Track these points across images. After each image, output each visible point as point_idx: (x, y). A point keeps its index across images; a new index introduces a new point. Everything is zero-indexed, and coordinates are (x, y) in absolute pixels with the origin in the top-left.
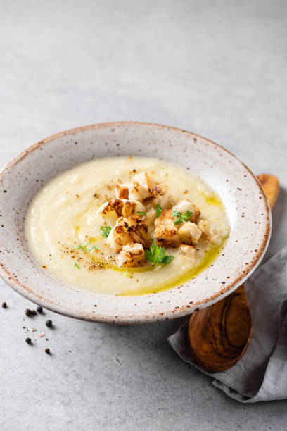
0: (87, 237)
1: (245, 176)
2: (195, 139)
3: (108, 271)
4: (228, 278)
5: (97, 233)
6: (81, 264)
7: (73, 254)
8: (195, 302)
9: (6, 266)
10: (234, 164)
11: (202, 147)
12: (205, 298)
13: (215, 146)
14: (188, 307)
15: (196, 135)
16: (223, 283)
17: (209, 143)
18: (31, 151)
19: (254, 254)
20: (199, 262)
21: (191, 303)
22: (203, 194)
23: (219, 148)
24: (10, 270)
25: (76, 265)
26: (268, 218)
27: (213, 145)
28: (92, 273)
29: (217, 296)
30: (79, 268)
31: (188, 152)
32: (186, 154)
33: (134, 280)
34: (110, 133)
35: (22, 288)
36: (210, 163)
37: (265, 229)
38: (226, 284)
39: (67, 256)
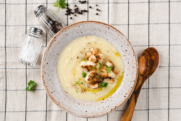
0: (78, 79)
1: (128, 45)
2: (109, 28)
3: (88, 92)
4: (126, 94)
5: (81, 76)
6: (78, 91)
7: (75, 87)
8: (117, 106)
9: (55, 99)
10: (123, 39)
11: (111, 31)
12: (120, 104)
13: (116, 31)
14: (115, 109)
15: (109, 26)
16: (125, 97)
17: (114, 29)
19: (133, 83)
20: (116, 84)
21: (116, 107)
22: (114, 52)
23: (118, 32)
24: (57, 101)
25: (77, 91)
26: (137, 65)
27: (115, 30)
28: (82, 94)
29: (123, 103)
30: (78, 92)
32: (106, 34)
33: (96, 95)
34: (78, 28)
36: (115, 38)
37: (136, 70)
38: (126, 97)
39: (73, 88)
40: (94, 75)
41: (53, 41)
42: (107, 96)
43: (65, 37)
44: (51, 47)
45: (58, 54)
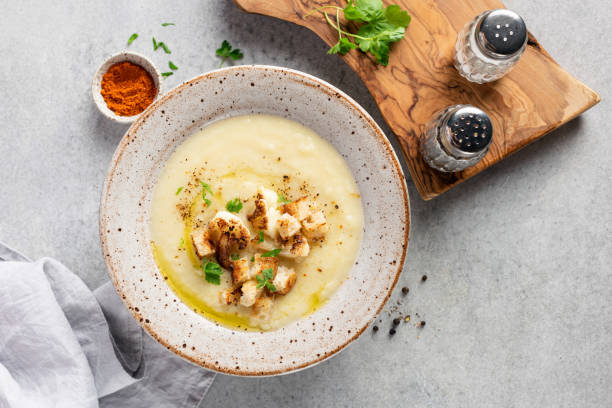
0: (220, 189)
1: (349, 332)
2: (395, 262)
3: (181, 224)
4: (194, 348)
5: (230, 196)
6: (183, 195)
7: (193, 182)
8: (151, 325)
9: (144, 126)
10: (366, 314)
11: (385, 272)
12: (158, 333)
13: (390, 288)
14: (141, 320)
15: (402, 263)
16: (185, 346)
17: (393, 280)
18: (322, 90)
19: (232, 366)
20: (218, 310)
21: (147, 321)
22: (323, 289)
23: (386, 293)
24: (140, 131)
25: (180, 190)
26: (289, 370)
28: (175, 209)
29: (163, 344)
30: (178, 193)
31: (377, 258)
32: (374, 256)
33: (178, 253)
34: (380, 165)
35: (119, 152)
36: (365, 287)
37: (273, 370)
38: (183, 350)
39: (189, 178)
40: (238, 236)
41: (326, 92)
42: (178, 289)
43: (346, 129)
44: (308, 88)
45: (287, 113)
